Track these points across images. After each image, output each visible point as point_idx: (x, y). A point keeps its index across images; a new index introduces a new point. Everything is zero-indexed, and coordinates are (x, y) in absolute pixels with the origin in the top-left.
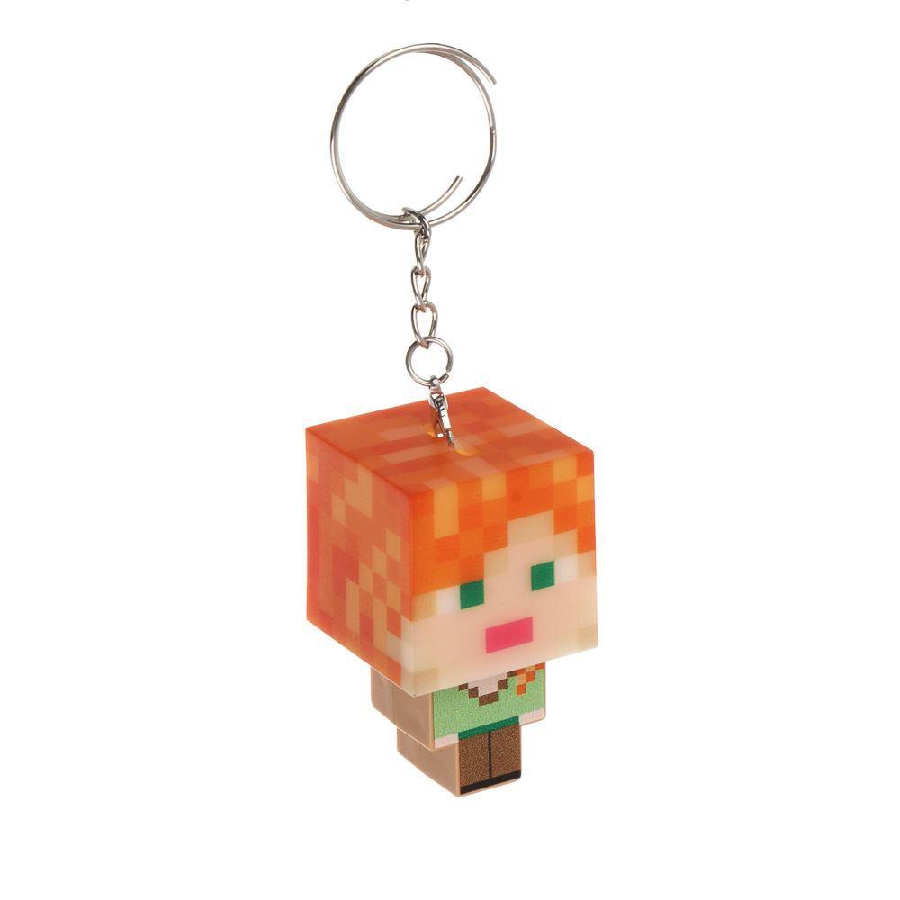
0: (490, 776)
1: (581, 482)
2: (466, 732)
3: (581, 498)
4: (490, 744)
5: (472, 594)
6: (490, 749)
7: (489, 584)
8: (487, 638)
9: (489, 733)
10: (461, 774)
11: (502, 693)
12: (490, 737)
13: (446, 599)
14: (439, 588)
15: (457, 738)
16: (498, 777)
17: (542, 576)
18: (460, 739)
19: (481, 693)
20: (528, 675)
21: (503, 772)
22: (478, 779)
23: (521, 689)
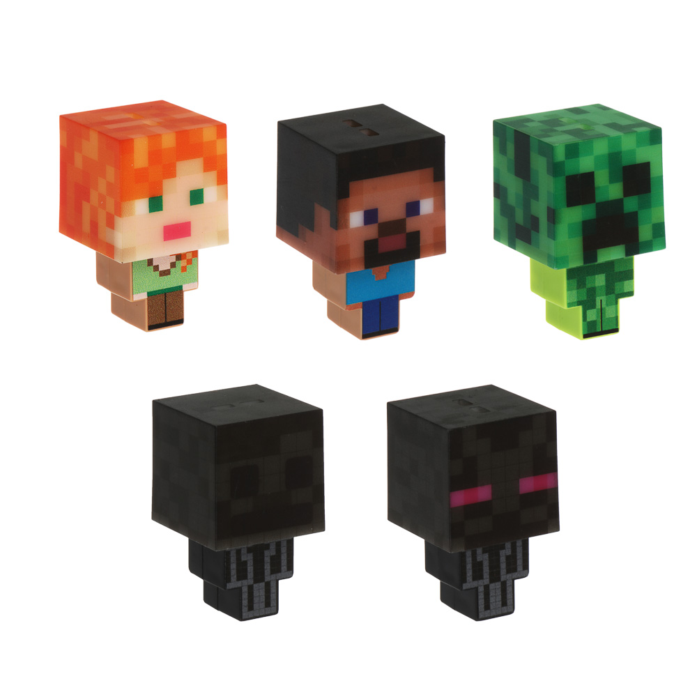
0: (166, 320)
1: (220, 142)
2: (152, 292)
3: (219, 152)
4: (165, 301)
5: (156, 204)
6: (165, 304)
8: (164, 232)
9: (165, 294)
10: (149, 318)
11: (172, 270)
12: (165, 296)
13: (140, 206)
14: (136, 199)
15: (146, 295)
16: (170, 322)
17: (196, 197)
18: (148, 296)
19: (161, 269)
20: (188, 260)
21: (173, 319)
22: (158, 322)
23: (184, 269)
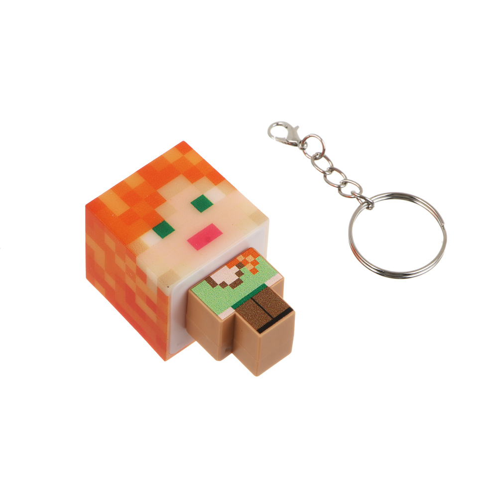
0: (272, 317)
1: (188, 156)
2: (236, 304)
3: (194, 162)
4: (257, 304)
5: (163, 229)
6: (259, 305)
7: (170, 221)
8: (192, 245)
9: (252, 298)
10: (251, 324)
11: (242, 278)
12: (254, 300)
13: (150, 239)
15: (233, 309)
16: (277, 317)
17: (202, 204)
18: (235, 309)
19: (229, 283)
20: (252, 263)
21: (279, 313)
22: (265, 322)
23: (254, 271)
